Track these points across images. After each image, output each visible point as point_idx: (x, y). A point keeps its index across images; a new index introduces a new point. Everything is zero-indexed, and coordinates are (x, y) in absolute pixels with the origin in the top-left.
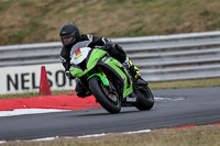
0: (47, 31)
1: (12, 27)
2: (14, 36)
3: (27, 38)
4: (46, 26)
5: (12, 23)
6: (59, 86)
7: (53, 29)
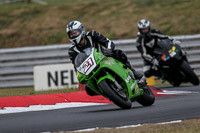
1: (51, 28)
2: (53, 37)
5: (52, 25)
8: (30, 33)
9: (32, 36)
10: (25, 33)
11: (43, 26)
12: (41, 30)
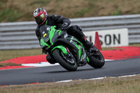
0: (99, 10)
1: (77, 7)
3: (86, 14)
4: (98, 6)
5: (77, 4)
6: (107, 44)
7: (103, 8)
8: (62, 10)
9: (63, 12)
10: (58, 10)
11: (72, 5)
12: (69, 8)
